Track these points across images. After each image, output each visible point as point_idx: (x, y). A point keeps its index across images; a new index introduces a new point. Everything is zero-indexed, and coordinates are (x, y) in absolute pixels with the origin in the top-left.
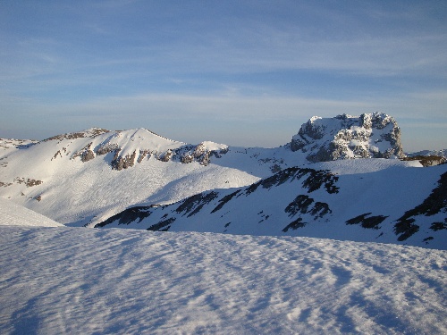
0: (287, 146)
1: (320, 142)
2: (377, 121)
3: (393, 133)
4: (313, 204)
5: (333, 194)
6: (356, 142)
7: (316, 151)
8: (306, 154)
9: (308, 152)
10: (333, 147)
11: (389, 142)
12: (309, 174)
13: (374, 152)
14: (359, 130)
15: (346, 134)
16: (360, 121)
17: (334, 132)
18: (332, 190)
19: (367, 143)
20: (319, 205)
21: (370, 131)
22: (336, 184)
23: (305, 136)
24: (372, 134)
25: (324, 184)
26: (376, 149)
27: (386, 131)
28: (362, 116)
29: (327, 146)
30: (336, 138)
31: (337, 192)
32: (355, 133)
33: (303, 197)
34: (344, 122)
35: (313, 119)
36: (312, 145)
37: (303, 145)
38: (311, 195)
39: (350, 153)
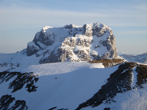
0: (23, 52)
1: (51, 48)
2: (96, 30)
3: (109, 40)
4: (14, 102)
5: (32, 93)
6: (80, 48)
7: (47, 55)
8: (39, 58)
9: (42, 57)
10: (61, 52)
11: (105, 48)
12: (16, 76)
13: (94, 56)
14: (82, 37)
15: (71, 41)
16: (83, 30)
17: (62, 40)
18: (32, 88)
19: (88, 48)
20: (19, 102)
21: (91, 38)
22: (35, 84)
23: (39, 43)
24: (92, 41)
25: (26, 84)
26: (96, 53)
27: (104, 38)
28: (85, 26)
29: (56, 52)
30: (63, 44)
31: (36, 90)
32: (79, 40)
33: (7, 96)
34: (71, 31)
35: (45, 28)
36: (44, 51)
37: (37, 51)
38: (13, 95)
39: (74, 57)
